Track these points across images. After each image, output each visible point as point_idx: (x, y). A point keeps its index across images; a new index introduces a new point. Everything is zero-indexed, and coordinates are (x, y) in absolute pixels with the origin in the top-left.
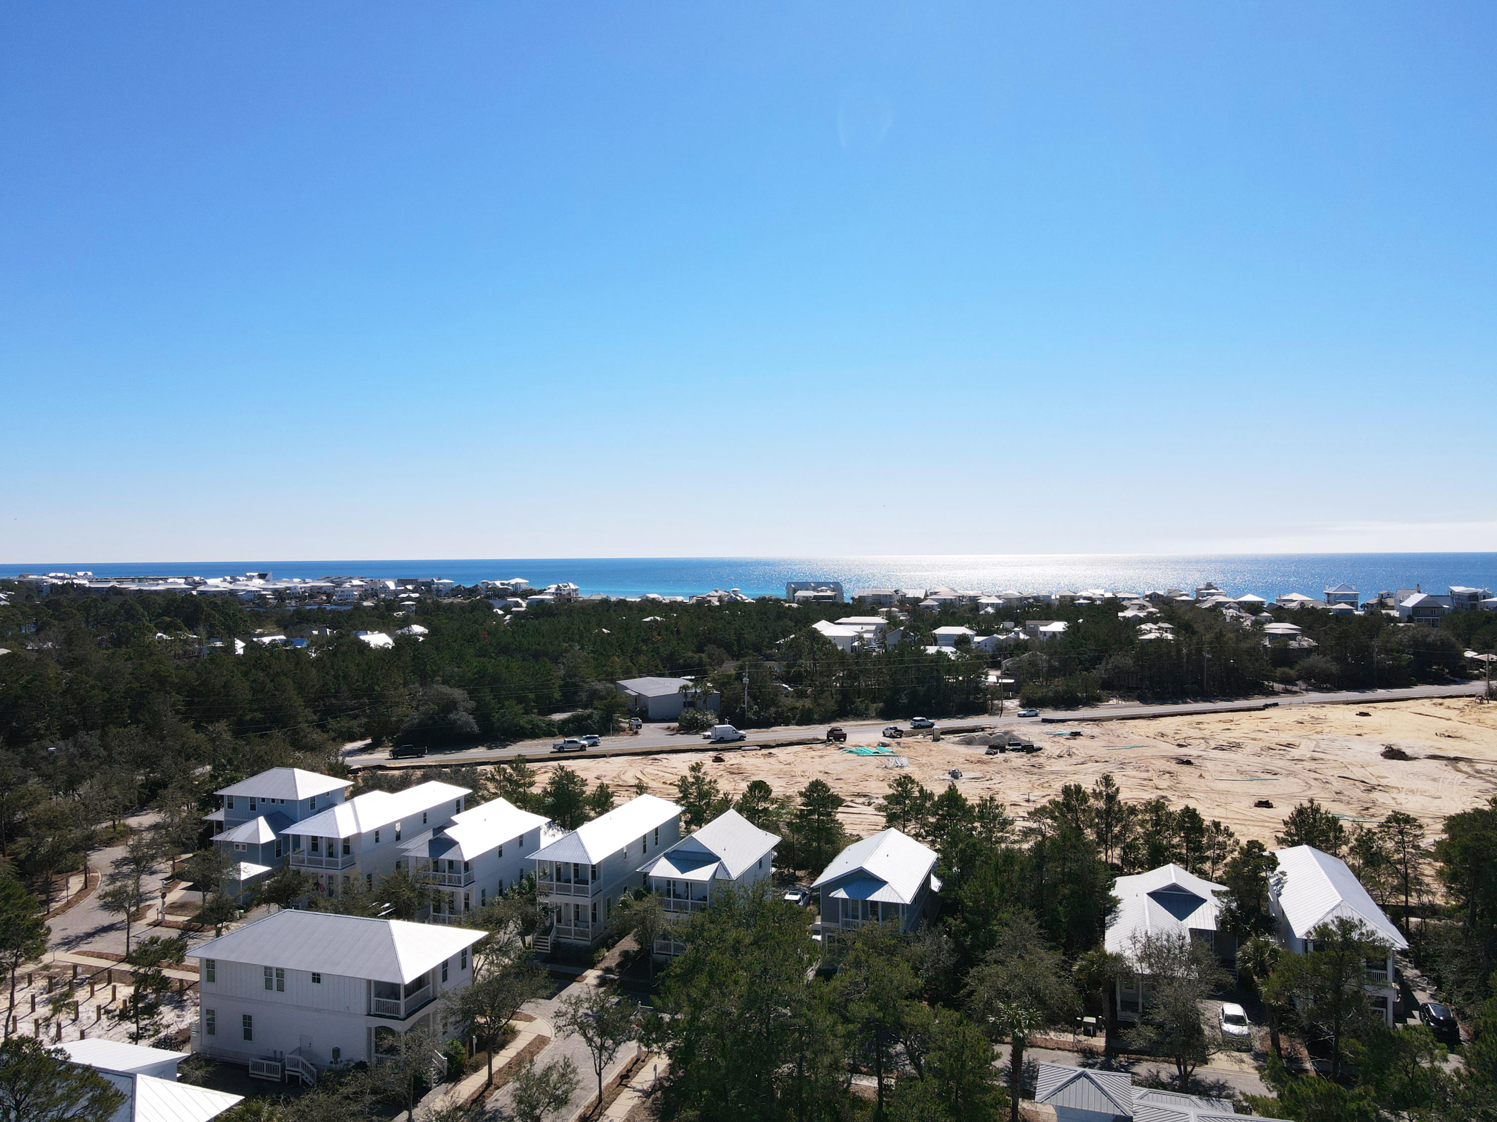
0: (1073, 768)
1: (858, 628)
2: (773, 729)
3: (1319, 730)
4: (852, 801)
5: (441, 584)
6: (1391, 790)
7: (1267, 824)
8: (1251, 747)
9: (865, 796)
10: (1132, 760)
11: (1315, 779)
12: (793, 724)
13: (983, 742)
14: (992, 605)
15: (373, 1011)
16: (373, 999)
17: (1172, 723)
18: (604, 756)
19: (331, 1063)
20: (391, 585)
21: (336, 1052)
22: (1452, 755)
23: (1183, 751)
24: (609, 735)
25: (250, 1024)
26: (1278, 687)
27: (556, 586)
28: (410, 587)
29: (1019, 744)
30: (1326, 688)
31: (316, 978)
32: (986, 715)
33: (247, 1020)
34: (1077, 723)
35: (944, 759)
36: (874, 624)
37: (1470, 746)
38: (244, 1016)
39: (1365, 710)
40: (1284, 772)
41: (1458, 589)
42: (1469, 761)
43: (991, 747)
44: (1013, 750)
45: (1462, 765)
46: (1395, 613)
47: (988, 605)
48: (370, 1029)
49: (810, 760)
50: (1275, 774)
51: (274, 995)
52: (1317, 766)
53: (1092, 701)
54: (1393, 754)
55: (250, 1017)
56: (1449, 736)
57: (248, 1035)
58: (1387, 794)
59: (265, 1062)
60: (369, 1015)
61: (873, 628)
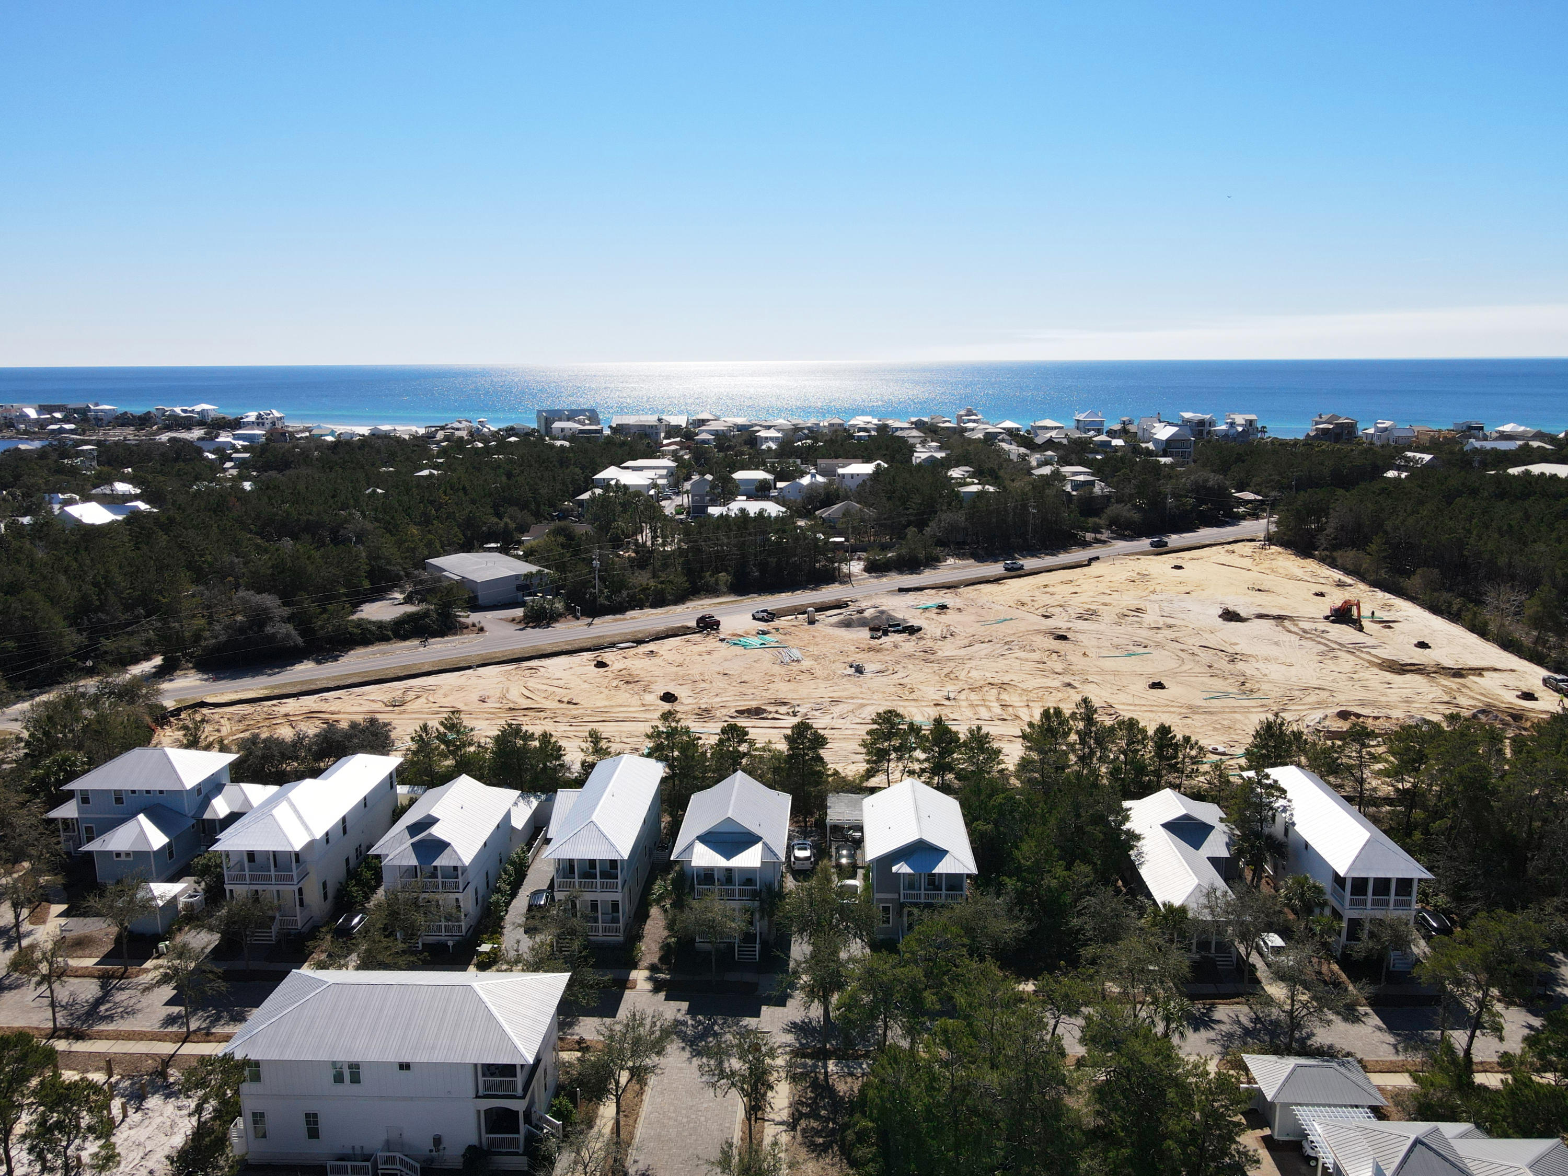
0: (963, 652)
1: (651, 474)
2: (630, 614)
3: (1151, 589)
4: (777, 712)
5: (102, 411)
6: (1250, 659)
7: (1172, 709)
8: (1108, 615)
9: (785, 704)
10: (1012, 638)
11: (1182, 650)
12: (647, 607)
13: (863, 623)
14: (771, 439)
15: (481, 1093)
16: (481, 1079)
17: (1021, 588)
18: (469, 668)
19: (431, 1151)
20: (32, 413)
21: (437, 1141)
22: (1275, 612)
23: (1050, 623)
24: (455, 634)
25: (316, 1123)
26: (1089, 536)
27: (256, 414)
28: (58, 415)
29: (898, 625)
30: (1129, 536)
31: (404, 1066)
32: (837, 584)
33: (312, 1119)
34: (933, 591)
35: (833, 648)
36: (664, 468)
37: (1282, 601)
38: (308, 1115)
39: (1179, 563)
40: (1152, 644)
41: (1187, 415)
42: (1290, 618)
43: (871, 629)
44: (895, 632)
45: (1287, 623)
46: (1151, 446)
47: (767, 439)
48: (479, 1112)
49: (700, 659)
50: (1145, 647)
51: (347, 1087)
52: (1177, 634)
53: (932, 562)
54: (1230, 616)
55: (315, 1115)
56: (1259, 590)
57: (313, 1133)
58: (1248, 664)
59: (349, 1164)
60: (477, 1097)
61: (664, 472)
